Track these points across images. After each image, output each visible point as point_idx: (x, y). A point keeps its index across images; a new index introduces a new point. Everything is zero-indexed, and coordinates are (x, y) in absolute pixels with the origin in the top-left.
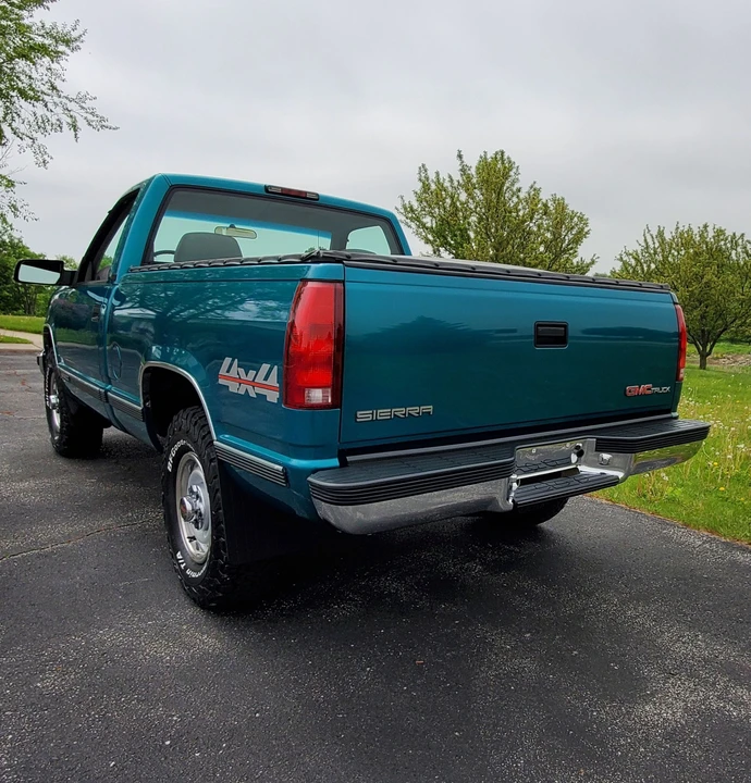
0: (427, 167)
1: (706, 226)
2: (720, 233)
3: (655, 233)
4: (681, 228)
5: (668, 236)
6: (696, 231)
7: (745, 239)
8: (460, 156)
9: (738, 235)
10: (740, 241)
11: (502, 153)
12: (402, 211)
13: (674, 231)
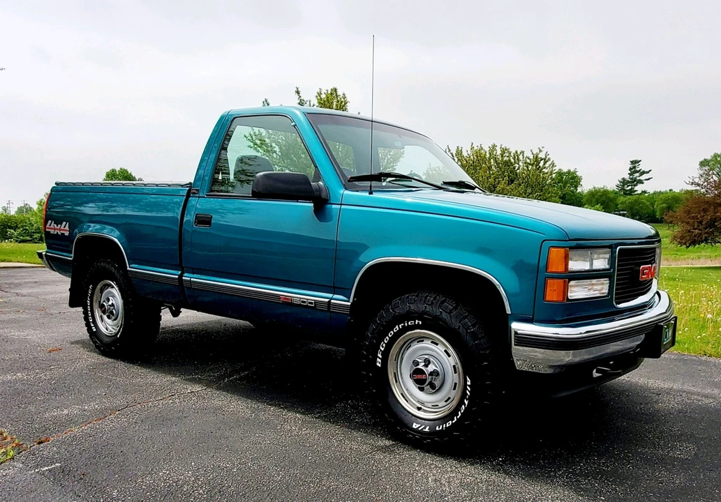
0: (268, 101)
1: (494, 146)
2: (504, 151)
3: (454, 153)
4: (476, 148)
5: (465, 154)
6: (487, 149)
7: (525, 155)
8: (298, 92)
9: (519, 153)
10: (521, 157)
11: (336, 90)
12: (250, 138)
13: (469, 150)
